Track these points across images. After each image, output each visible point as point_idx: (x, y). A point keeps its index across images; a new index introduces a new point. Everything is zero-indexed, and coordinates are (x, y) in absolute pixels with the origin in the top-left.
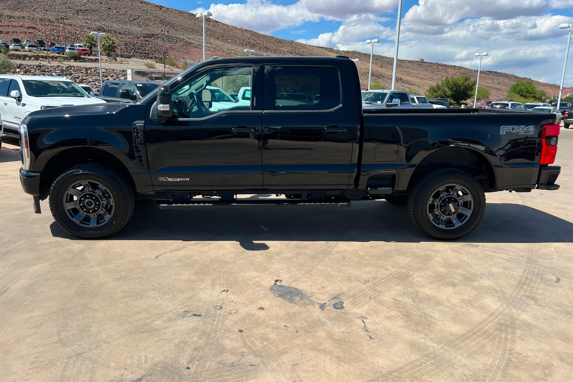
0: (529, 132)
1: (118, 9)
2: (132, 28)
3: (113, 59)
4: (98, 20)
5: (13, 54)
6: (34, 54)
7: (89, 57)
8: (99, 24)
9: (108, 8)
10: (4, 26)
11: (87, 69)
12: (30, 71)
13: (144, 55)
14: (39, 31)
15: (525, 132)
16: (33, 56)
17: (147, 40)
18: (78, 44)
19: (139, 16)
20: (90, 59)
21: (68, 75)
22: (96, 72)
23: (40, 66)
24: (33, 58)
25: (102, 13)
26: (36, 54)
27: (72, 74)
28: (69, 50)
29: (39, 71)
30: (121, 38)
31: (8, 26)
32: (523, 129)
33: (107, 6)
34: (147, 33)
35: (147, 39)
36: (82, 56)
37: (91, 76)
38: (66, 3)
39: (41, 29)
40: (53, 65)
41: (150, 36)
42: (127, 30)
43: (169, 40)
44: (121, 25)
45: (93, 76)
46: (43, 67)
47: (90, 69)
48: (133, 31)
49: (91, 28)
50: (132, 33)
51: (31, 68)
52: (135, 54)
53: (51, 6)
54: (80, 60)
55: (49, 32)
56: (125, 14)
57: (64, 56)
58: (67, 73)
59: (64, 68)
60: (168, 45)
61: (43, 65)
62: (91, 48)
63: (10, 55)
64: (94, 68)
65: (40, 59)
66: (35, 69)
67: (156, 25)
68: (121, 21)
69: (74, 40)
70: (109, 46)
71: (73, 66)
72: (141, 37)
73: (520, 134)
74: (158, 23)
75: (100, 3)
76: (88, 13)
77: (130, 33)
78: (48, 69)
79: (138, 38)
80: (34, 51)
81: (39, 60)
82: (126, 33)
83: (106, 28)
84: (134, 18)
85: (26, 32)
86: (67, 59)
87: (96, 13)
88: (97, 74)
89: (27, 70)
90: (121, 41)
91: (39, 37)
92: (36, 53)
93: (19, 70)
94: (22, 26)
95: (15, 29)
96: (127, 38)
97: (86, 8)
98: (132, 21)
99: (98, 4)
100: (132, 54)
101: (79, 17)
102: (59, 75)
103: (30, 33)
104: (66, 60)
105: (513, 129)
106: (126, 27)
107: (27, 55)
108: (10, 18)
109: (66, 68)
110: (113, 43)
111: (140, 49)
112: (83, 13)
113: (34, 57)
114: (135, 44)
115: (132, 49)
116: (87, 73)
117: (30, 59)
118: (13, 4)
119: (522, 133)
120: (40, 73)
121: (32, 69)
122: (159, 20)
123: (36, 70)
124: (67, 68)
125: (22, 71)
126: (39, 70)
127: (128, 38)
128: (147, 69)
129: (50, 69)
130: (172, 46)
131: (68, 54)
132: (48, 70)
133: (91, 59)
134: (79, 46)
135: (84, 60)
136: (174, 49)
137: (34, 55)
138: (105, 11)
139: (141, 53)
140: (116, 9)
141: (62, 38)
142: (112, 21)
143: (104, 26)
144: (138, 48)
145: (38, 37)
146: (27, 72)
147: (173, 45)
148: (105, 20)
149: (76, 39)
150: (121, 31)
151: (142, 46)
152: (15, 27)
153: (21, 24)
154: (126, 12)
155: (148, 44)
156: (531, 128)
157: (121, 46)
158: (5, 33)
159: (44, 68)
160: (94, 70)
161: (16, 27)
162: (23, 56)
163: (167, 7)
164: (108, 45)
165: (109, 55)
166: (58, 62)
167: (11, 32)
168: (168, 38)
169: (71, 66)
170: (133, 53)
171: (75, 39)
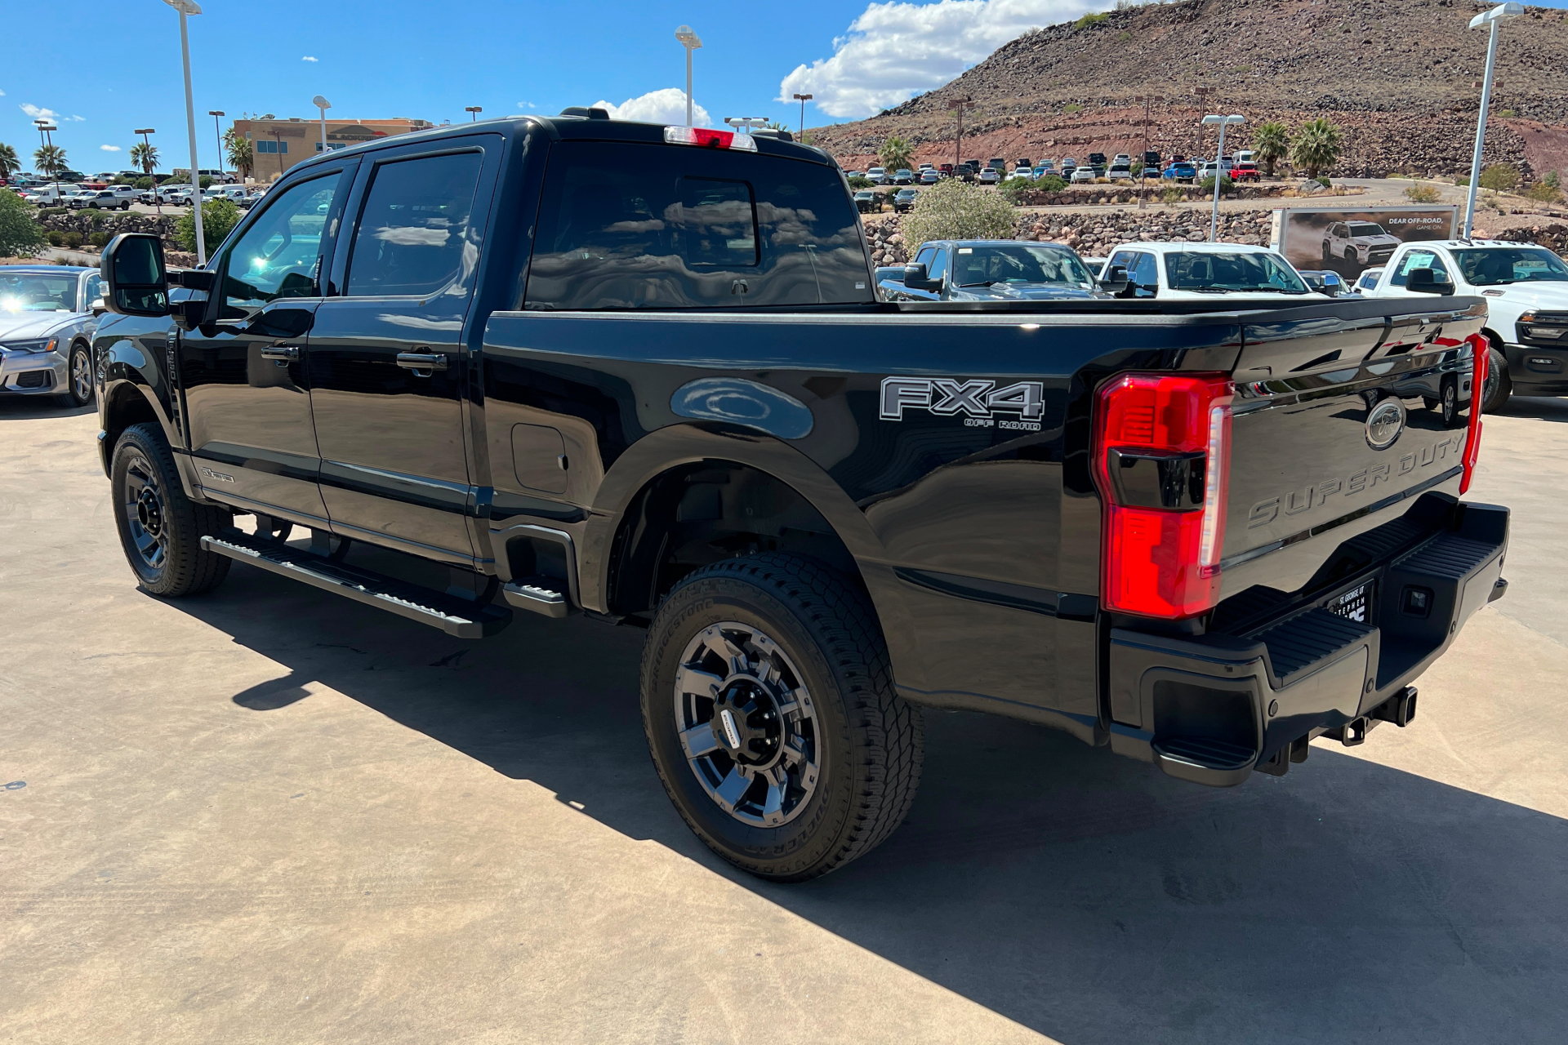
0: (1016, 417)
1: (1393, 40)
2: (1424, 88)
3: (1318, 183)
4: (1328, 81)
5: (1074, 192)
6: (1120, 188)
7: (1256, 185)
8: (1323, 90)
9: (1365, 42)
10: (1084, 125)
11: (1229, 218)
12: (1090, 230)
13: (1441, 163)
14: (1159, 129)
15: (997, 418)
16: (1117, 193)
17: (1461, 119)
18: (1242, 153)
19: (1454, 50)
20: (1256, 189)
21: (1179, 235)
22: (1252, 225)
23: (1118, 217)
24: (1116, 197)
25: (1343, 58)
26: (1125, 188)
27: (1189, 233)
28: (1207, 170)
29: (1113, 229)
30: (1378, 122)
31: (1094, 124)
32: (983, 399)
33: (1361, 36)
34: (1466, 97)
35: (1461, 114)
36: (1237, 184)
37: (1236, 236)
38: (1255, 46)
39: (1164, 122)
40: (1147, 212)
41: (1473, 105)
42: (1405, 97)
43: (1538, 110)
44: (1391, 85)
45: (1243, 234)
46: (1123, 218)
47: (1238, 215)
48: (1423, 96)
49: (1301, 105)
50: (1418, 103)
51: (1095, 223)
52: (1410, 163)
53: (1214, 62)
54: (1229, 195)
55: (1183, 130)
56: (1410, 50)
57: (1191, 186)
58: (1177, 229)
59: (1172, 220)
60: (1527, 124)
61: (1126, 214)
62: (1271, 159)
63: (1068, 194)
64: (1249, 213)
65: (1130, 200)
66: (1103, 225)
67: (1505, 69)
68: (1395, 73)
69: (1241, 143)
70: (1317, 150)
71: (1197, 211)
72: (1443, 110)
73: (968, 423)
74: (1512, 63)
75: (1346, 32)
76: (1303, 65)
77: (1412, 105)
78: (1135, 222)
79: (1433, 116)
80: (1122, 180)
81: (1128, 201)
82: (1400, 104)
83: (1342, 99)
84: (1435, 59)
85: (1128, 135)
86: (1197, 193)
87: (1325, 60)
88: (1253, 230)
89: (1086, 228)
90: (1374, 131)
91: (1157, 143)
92: (1126, 185)
93: (1069, 230)
94: (1123, 122)
95: (1106, 131)
96: (1397, 119)
97: (1303, 51)
98: (1427, 67)
99: (1338, 34)
100: (1401, 163)
101: (1279, 78)
102: (1155, 238)
103: (1137, 135)
104: (1194, 198)
105: (937, 397)
106: (1404, 88)
107: (1104, 192)
108: (1107, 104)
109: (1179, 217)
110: (1331, 138)
111: (1430, 147)
112: (1289, 65)
113: (1119, 196)
114: (1419, 135)
115: (1406, 149)
116: (1228, 227)
117: (1109, 201)
118: (1128, 69)
119: (981, 422)
120: (1113, 234)
121: (1096, 226)
122: (1520, 51)
123: (1106, 227)
124: (1181, 217)
125: (1073, 231)
126: (1112, 226)
127: (1402, 120)
128: (1411, 204)
129: (1138, 223)
130: (1543, 129)
131: (1203, 181)
132: (1133, 225)
133: (1258, 190)
134: (1246, 158)
135: (1239, 194)
136: (1549, 137)
137: (1119, 191)
138: (1354, 50)
139: (1431, 160)
140: (1386, 40)
141: (1210, 140)
142: (1364, 77)
143: (1337, 95)
144: (1424, 146)
145: (1154, 143)
146: (1084, 234)
147: (1549, 123)
148: (1346, 76)
149: (1246, 140)
150: (1385, 101)
151: (1438, 139)
152: (1108, 125)
153: (1122, 115)
154: (1416, 43)
155: (1461, 132)
156: (1027, 393)
157: (1372, 145)
158: (1083, 141)
159: (1124, 222)
160: (1248, 218)
161: (1110, 123)
162: (1094, 194)
163: (1558, 8)
164: (1315, 145)
165: (1313, 174)
166: (1164, 205)
167: (1095, 138)
168: (1536, 103)
169: (1191, 212)
170: (1406, 162)
171: (1243, 139)
